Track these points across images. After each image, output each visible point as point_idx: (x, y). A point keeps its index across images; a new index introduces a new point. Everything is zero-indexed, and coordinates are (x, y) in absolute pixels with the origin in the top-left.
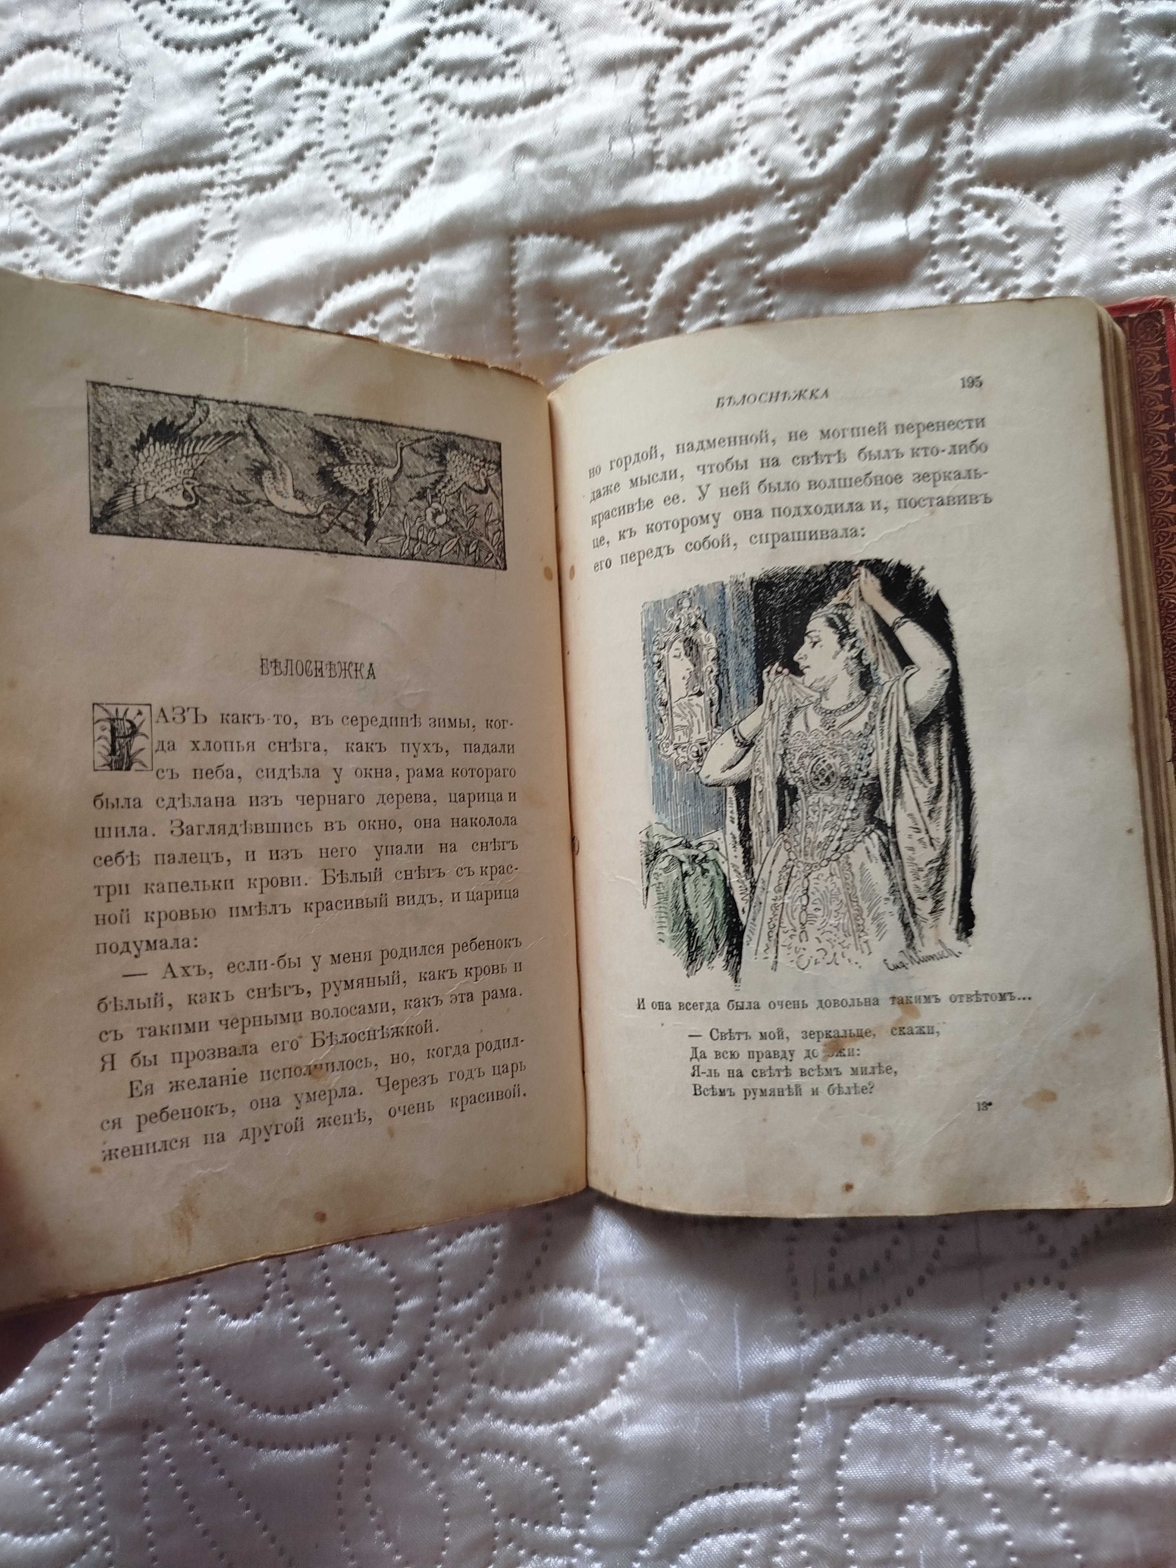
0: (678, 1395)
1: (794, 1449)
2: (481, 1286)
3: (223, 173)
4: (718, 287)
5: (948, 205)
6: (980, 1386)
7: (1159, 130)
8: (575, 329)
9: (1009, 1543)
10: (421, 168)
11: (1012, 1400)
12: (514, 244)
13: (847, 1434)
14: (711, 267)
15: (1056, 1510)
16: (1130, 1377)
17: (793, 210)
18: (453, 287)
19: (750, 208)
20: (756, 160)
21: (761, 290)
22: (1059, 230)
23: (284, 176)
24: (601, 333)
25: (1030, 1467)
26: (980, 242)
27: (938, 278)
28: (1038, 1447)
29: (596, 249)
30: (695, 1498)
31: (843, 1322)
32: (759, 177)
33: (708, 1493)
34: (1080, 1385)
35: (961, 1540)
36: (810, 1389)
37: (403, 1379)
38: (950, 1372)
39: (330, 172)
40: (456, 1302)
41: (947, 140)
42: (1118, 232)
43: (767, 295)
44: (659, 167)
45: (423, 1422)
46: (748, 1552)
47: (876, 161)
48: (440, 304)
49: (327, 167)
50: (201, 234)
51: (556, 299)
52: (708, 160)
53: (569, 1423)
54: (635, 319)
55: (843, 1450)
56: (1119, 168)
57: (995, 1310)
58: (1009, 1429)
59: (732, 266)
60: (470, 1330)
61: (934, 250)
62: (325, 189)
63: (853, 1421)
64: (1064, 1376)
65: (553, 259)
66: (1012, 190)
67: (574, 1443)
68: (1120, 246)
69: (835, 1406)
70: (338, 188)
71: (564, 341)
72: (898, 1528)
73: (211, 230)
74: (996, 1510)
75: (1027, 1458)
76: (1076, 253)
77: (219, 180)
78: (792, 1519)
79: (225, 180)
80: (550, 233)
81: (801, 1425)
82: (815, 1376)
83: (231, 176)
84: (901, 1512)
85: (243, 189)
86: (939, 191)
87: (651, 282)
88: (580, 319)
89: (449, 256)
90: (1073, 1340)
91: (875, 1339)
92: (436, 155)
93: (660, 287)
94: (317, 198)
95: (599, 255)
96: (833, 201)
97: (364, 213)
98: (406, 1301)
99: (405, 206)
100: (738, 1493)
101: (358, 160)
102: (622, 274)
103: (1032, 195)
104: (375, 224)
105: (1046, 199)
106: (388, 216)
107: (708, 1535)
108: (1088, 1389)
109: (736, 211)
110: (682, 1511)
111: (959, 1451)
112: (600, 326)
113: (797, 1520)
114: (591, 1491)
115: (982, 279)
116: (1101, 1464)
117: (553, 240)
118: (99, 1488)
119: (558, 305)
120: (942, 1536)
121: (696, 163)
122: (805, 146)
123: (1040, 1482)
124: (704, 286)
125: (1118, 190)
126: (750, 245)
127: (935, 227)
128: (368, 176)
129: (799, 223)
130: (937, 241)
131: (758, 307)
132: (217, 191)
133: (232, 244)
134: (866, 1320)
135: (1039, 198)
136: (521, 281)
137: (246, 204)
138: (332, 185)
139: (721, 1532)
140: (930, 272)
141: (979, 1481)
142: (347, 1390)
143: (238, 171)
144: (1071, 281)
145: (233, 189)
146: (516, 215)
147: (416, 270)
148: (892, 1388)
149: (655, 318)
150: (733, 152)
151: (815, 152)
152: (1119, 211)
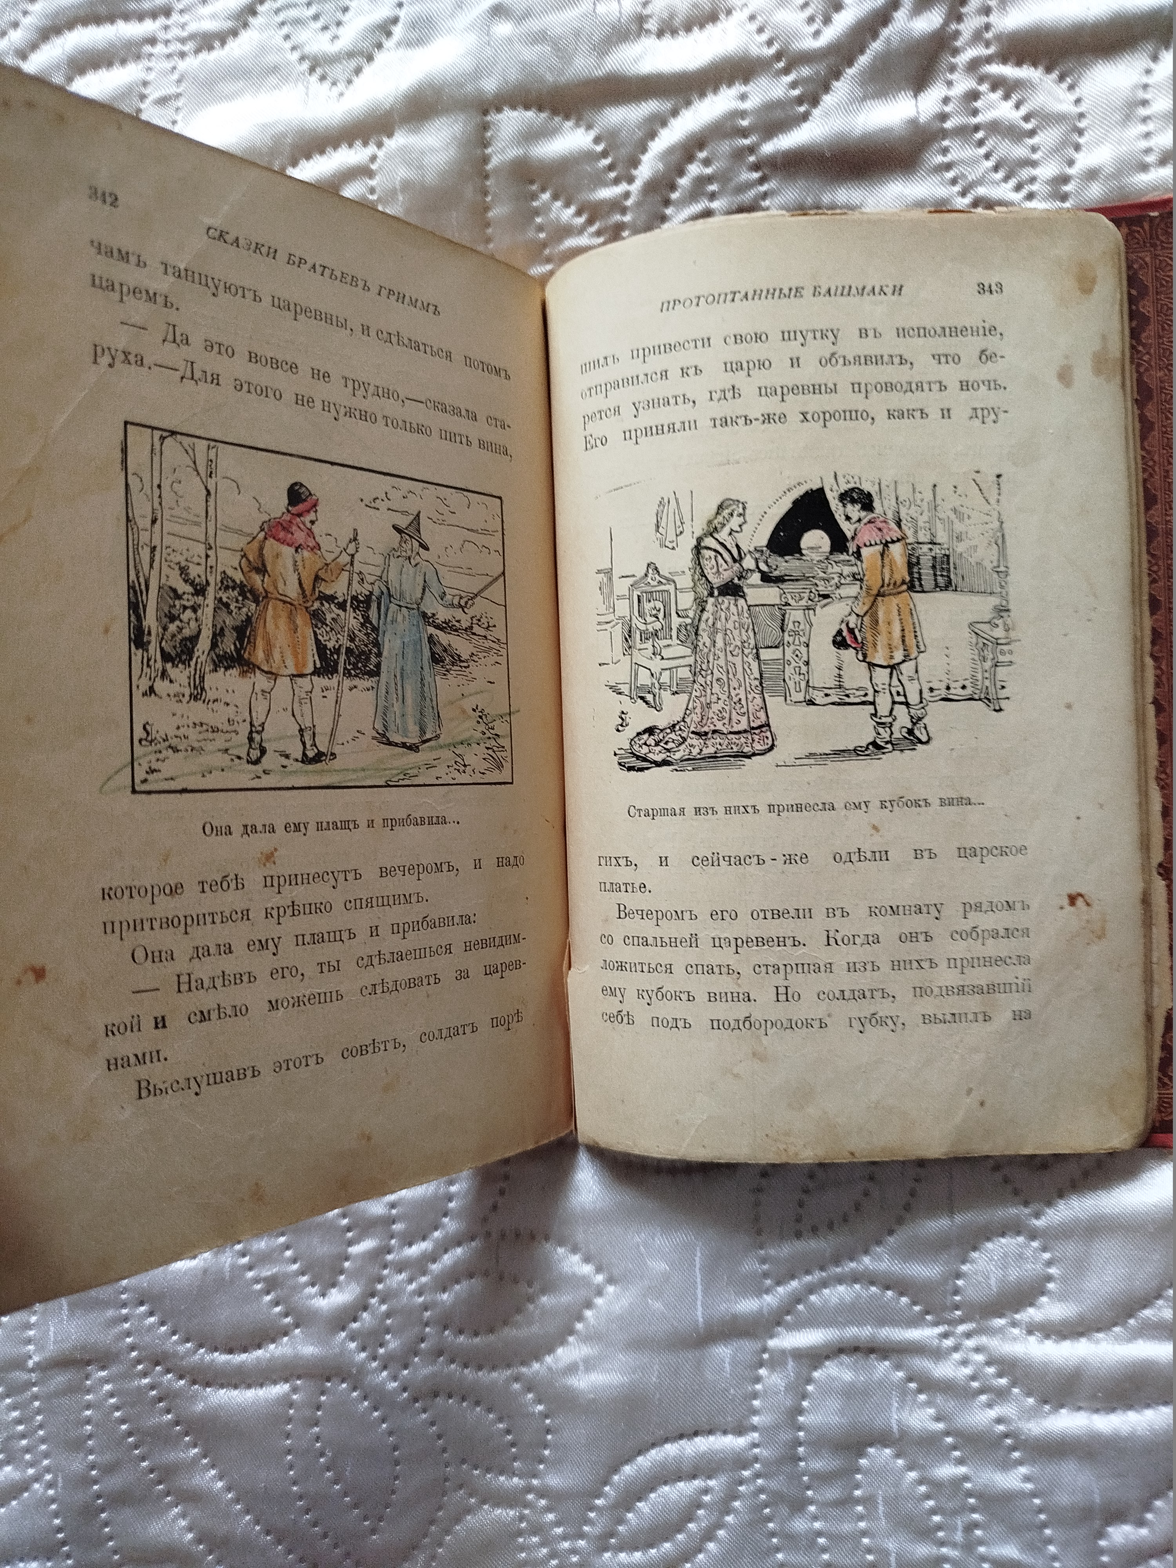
0: (638, 1344)
1: (755, 1395)
2: (436, 1229)
3: (166, 28)
4: (709, 171)
5: (963, 84)
6: (945, 1335)
8: (552, 216)
9: (968, 1485)
10: (385, 28)
11: (978, 1350)
12: (489, 118)
13: (809, 1381)
14: (701, 146)
15: (1016, 1455)
16: (1099, 1330)
17: (793, 85)
18: (420, 167)
19: (746, 81)
20: (753, 27)
21: (756, 175)
22: (1081, 116)
23: (234, 33)
24: (581, 220)
25: (993, 1413)
26: (995, 127)
27: (948, 167)
28: (1001, 1395)
29: (577, 125)
30: (653, 1445)
31: (808, 1272)
32: (759, 48)
33: (667, 1440)
34: (1047, 1336)
35: (921, 1482)
36: (771, 1337)
37: (355, 1320)
38: (916, 1322)
39: (285, 30)
40: (410, 1245)
41: (964, 10)
42: (1145, 120)
43: (762, 180)
44: (648, 32)
45: (374, 1364)
46: (707, 1498)
47: (885, 32)
48: (406, 186)
49: (283, 24)
50: (143, 97)
51: (532, 182)
52: (702, 26)
53: (524, 1370)
54: (616, 205)
55: (804, 1396)
56: (1150, 47)
57: (964, 1262)
58: (973, 1378)
59: (725, 147)
60: (424, 1273)
61: (944, 134)
62: (280, 50)
63: (815, 1368)
64: (1031, 1329)
65: (531, 136)
66: (1032, 69)
67: (529, 1390)
68: (1147, 135)
69: (798, 1354)
70: (294, 48)
71: (540, 228)
72: (858, 1470)
73: (154, 94)
74: (957, 1454)
75: (990, 1405)
76: (1099, 142)
77: (161, 35)
78: (752, 1465)
79: (169, 36)
80: (527, 107)
81: (763, 1372)
82: (779, 1324)
83: (175, 32)
84: (861, 1454)
85: (188, 47)
86: (952, 69)
87: (635, 163)
88: (558, 204)
89: (416, 131)
90: (1043, 1293)
91: (841, 1289)
92: (402, 13)
93: (646, 170)
94: (272, 59)
95: (581, 131)
96: (837, 75)
97: (323, 78)
98: (359, 1243)
99: (368, 70)
100: (698, 1440)
101: (316, 17)
102: (604, 154)
103: (1055, 75)
104: (336, 90)
105: (1068, 80)
106: (350, 82)
107: (665, 1483)
108: (1056, 1341)
109: (730, 84)
110: (640, 1459)
111: (922, 1397)
112: (579, 213)
113: (757, 1466)
114: (546, 1440)
115: (996, 169)
116: (1063, 1411)
117: (530, 114)
118: (41, 1427)
119: (534, 187)
120: (901, 1478)
121: (688, 29)
122: (809, 11)
123: (1001, 1428)
124: (694, 169)
125: (1148, 72)
126: (745, 123)
127: (947, 109)
128: (328, 35)
129: (800, 101)
130: (948, 125)
131: (751, 193)
132: (160, 49)
133: (177, 109)
134: (831, 1270)
135: (1062, 78)
136: (495, 162)
137: (191, 63)
138: (288, 45)
139: (680, 1479)
140: (939, 159)
141: (941, 1426)
142: (297, 1331)
143: (183, 26)
144: (1092, 174)
145: (179, 46)
146: (490, 85)
147: (380, 145)
148: (856, 1338)
149: (638, 204)
150: (730, 17)
151: (819, 20)
152: (1147, 96)
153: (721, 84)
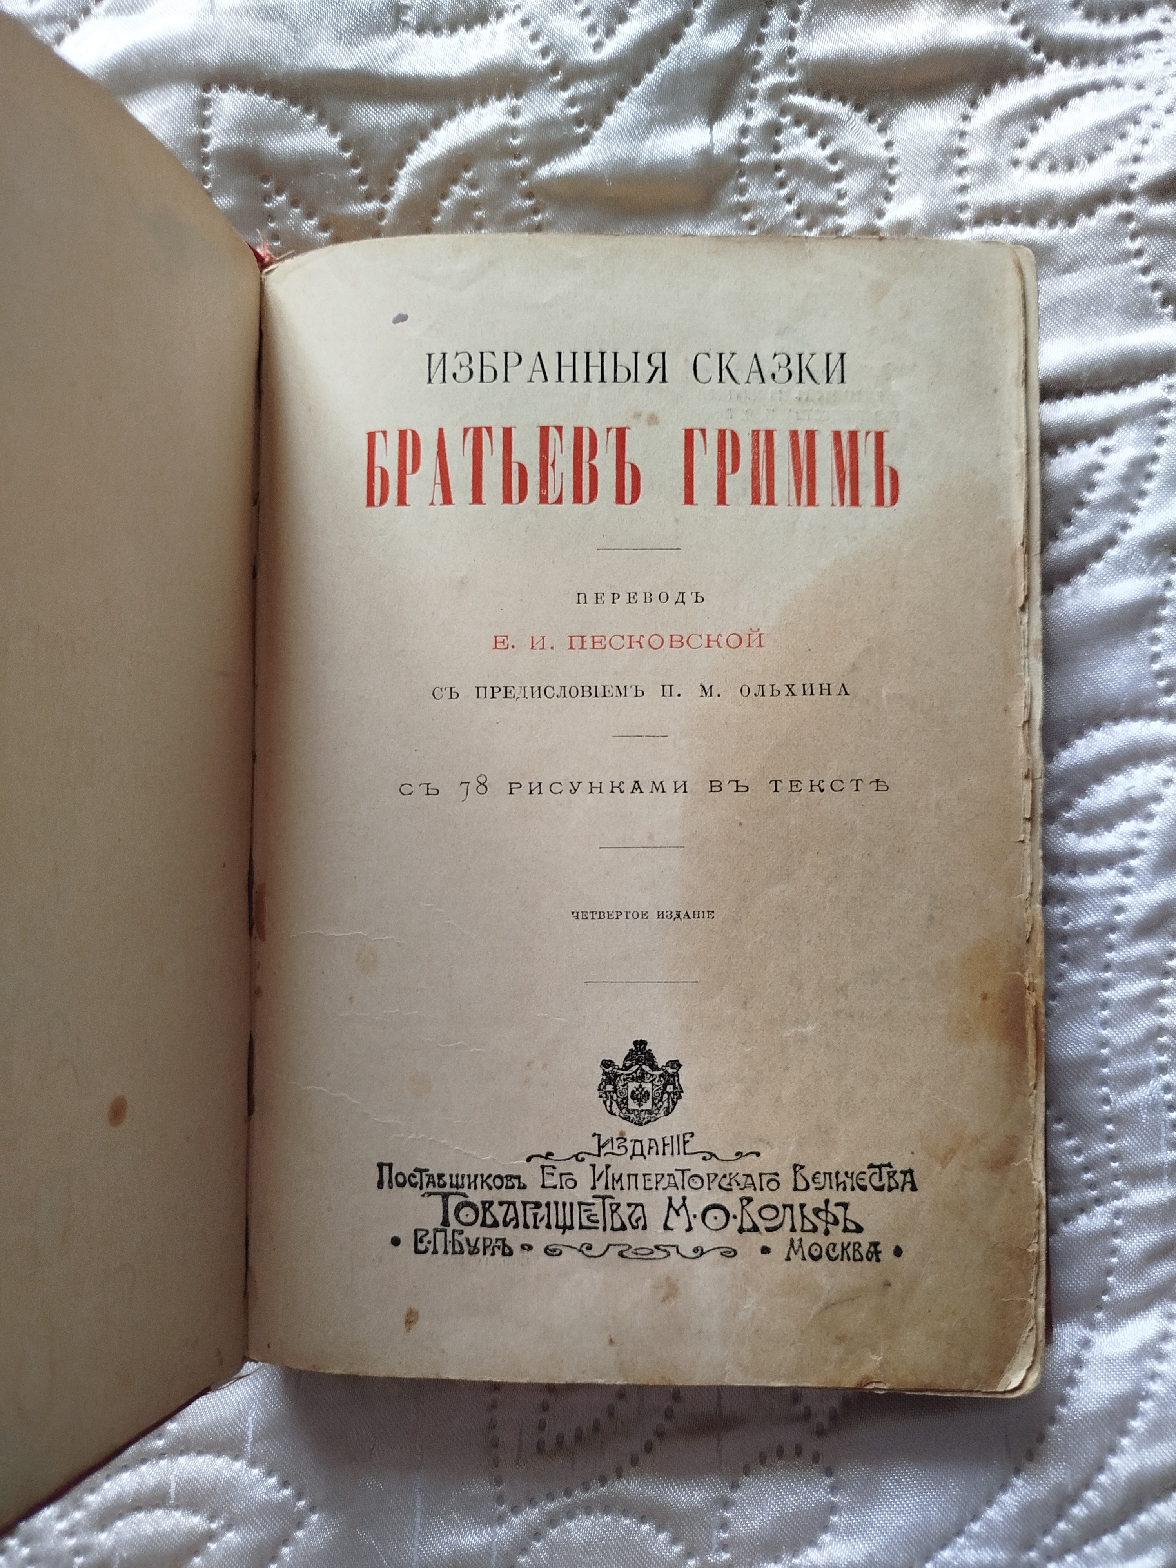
4: (475, 194)
5: (763, 114)
7: (1019, 48)
8: (290, 223)
12: (210, 95)
14: (467, 166)
17: (571, 102)
19: (518, 95)
20: (526, 33)
21: (528, 203)
22: (892, 161)
24: (325, 234)
26: (798, 166)
27: (745, 208)
29: (319, 122)
31: (551, 1497)
32: (529, 55)
41: (765, 31)
42: (961, 171)
43: (535, 211)
44: (406, 26)
47: (675, 49)
51: (265, 180)
52: (469, 27)
54: (369, 224)
56: (968, 90)
57: (734, 1486)
59: (493, 168)
61: (742, 171)
65: (264, 125)
66: (840, 104)
68: (963, 189)
76: (911, 191)
86: (752, 96)
87: (392, 181)
88: (297, 211)
90: (825, 1527)
91: (588, 1522)
93: (403, 186)
95: (324, 130)
96: (622, 96)
102: (353, 163)
103: (863, 114)
105: (879, 121)
109: (500, 98)
112: (323, 227)
115: (798, 215)
117: (262, 99)
119: (267, 186)
121: (453, 29)
122: (589, 20)
124: (458, 191)
125: (966, 118)
126: (516, 142)
127: (746, 141)
129: (578, 121)
130: (746, 159)
131: (524, 223)
134: (580, 1495)
135: (871, 119)
136: (215, 144)
140: (736, 198)
144: (904, 227)
150: (500, 20)
151: (601, 29)
152: (964, 145)
153: (490, 95)
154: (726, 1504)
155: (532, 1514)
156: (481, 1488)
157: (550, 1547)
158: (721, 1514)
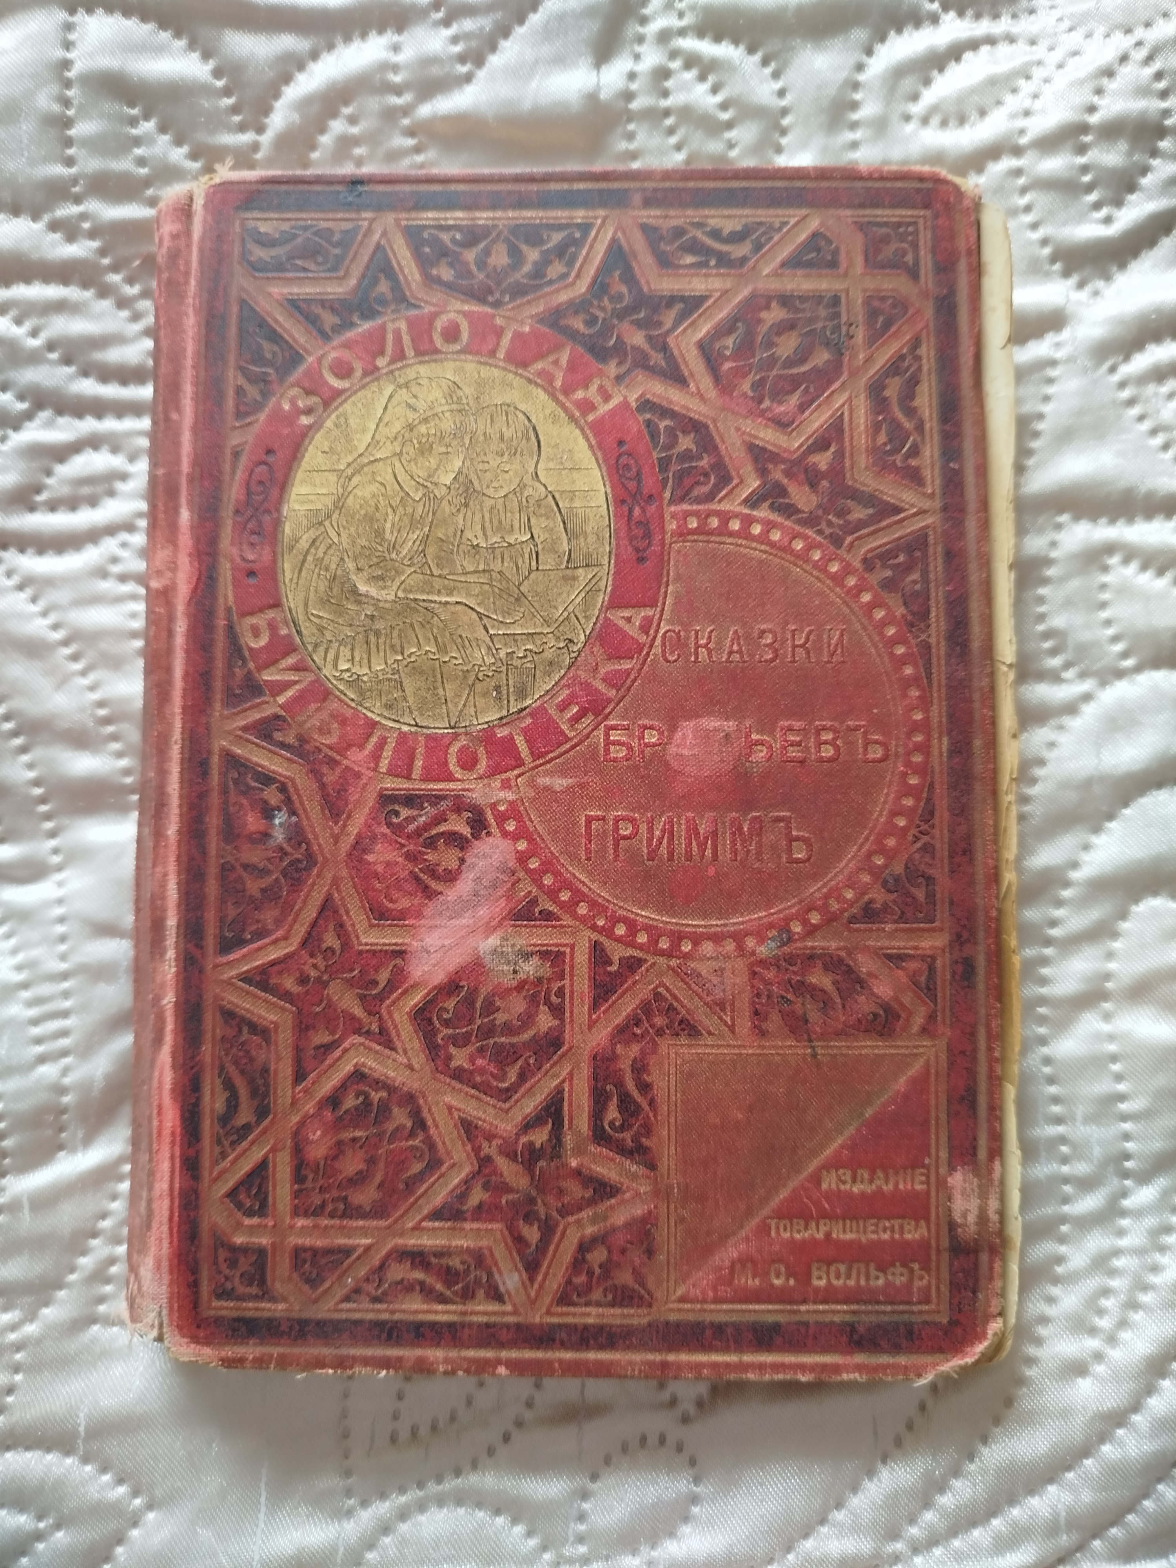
153: (370, 29)
154: (585, 1495)
155: (382, 1509)
156: (330, 1481)
157: (400, 1542)
158: (579, 1507)
